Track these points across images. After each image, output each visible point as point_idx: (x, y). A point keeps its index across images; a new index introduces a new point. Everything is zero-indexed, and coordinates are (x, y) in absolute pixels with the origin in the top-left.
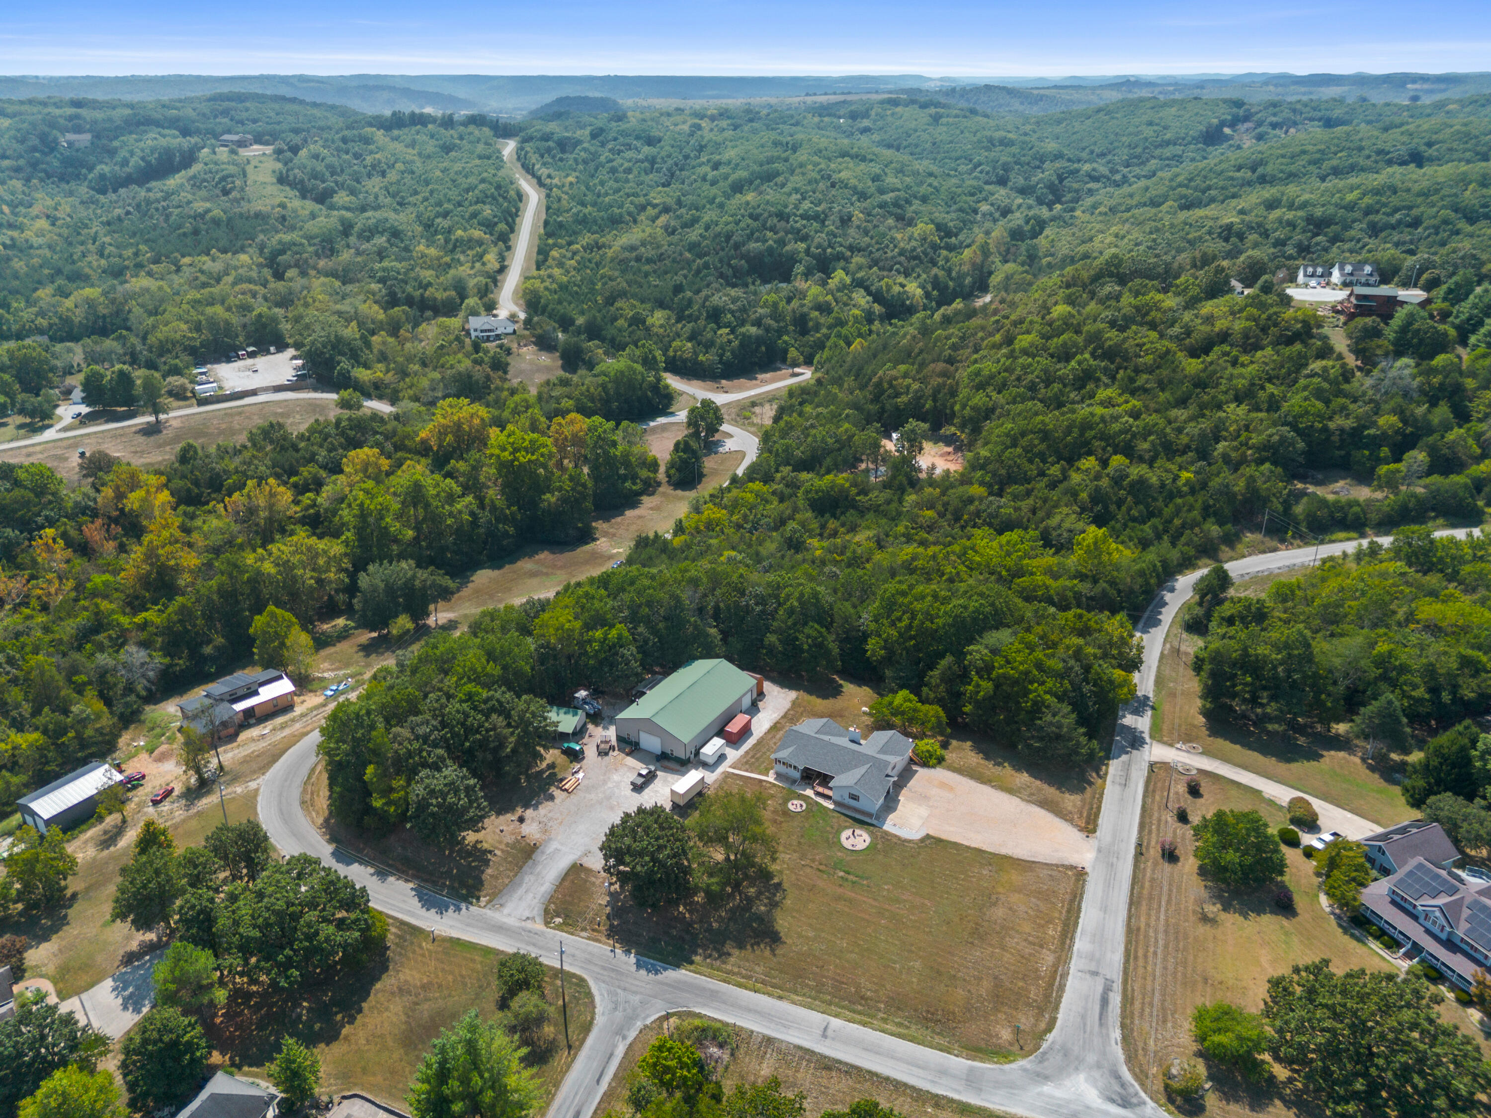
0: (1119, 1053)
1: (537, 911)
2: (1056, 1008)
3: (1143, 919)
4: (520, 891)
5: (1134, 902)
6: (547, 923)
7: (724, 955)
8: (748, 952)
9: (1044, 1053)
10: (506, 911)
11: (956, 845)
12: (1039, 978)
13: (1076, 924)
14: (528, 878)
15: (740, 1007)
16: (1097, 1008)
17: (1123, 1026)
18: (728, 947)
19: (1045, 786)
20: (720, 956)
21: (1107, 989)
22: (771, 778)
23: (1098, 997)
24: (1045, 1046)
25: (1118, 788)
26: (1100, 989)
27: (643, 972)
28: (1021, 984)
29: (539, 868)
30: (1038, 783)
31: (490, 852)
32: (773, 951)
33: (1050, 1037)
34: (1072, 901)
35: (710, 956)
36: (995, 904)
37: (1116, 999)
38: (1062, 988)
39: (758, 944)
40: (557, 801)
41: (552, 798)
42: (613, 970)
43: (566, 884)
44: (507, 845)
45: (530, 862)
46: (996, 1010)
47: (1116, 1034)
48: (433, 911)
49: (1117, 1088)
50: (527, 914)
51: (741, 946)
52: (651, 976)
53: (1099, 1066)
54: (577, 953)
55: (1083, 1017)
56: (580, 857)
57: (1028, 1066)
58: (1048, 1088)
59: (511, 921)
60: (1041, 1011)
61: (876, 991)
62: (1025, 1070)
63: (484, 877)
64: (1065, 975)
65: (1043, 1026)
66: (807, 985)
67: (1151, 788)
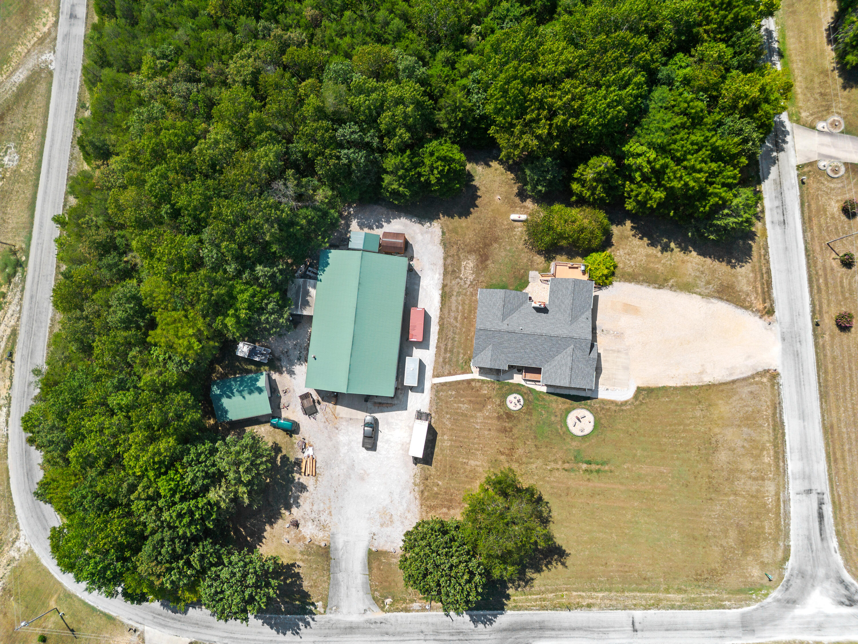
0: (838, 559)
1: (368, 602)
2: (787, 536)
3: (834, 414)
4: (343, 590)
5: (823, 396)
6: (382, 609)
7: (528, 582)
8: (545, 572)
9: (788, 581)
10: (344, 610)
11: (664, 389)
12: (768, 511)
13: (784, 442)
14: (340, 576)
15: (566, 629)
16: (817, 524)
17: (838, 533)
18: (530, 574)
19: (717, 263)
20: (527, 583)
21: (821, 503)
22: (475, 375)
23: (816, 514)
24: (787, 574)
25: (778, 229)
26: (815, 506)
27: (481, 626)
28: (757, 523)
29: (343, 565)
30: (708, 260)
31: (293, 565)
32: (563, 564)
33: (790, 564)
34: (774, 414)
35: (519, 586)
36: (716, 450)
37: (828, 510)
38: (787, 515)
39: (550, 563)
40: (310, 488)
41: (303, 488)
42: (459, 633)
43: (375, 571)
44: (302, 553)
45: (333, 561)
46: (745, 554)
47: (834, 543)
48: (289, 633)
49: (843, 592)
50: (362, 607)
51: (539, 570)
52: (488, 627)
53: (827, 577)
54: (423, 627)
55: (809, 538)
56: (370, 543)
57: (780, 597)
58: (798, 611)
59: (355, 618)
60: (776, 540)
61: (653, 570)
62: (779, 601)
63: (305, 589)
64: (787, 502)
65: (780, 554)
66: (600, 582)
67: (806, 215)
